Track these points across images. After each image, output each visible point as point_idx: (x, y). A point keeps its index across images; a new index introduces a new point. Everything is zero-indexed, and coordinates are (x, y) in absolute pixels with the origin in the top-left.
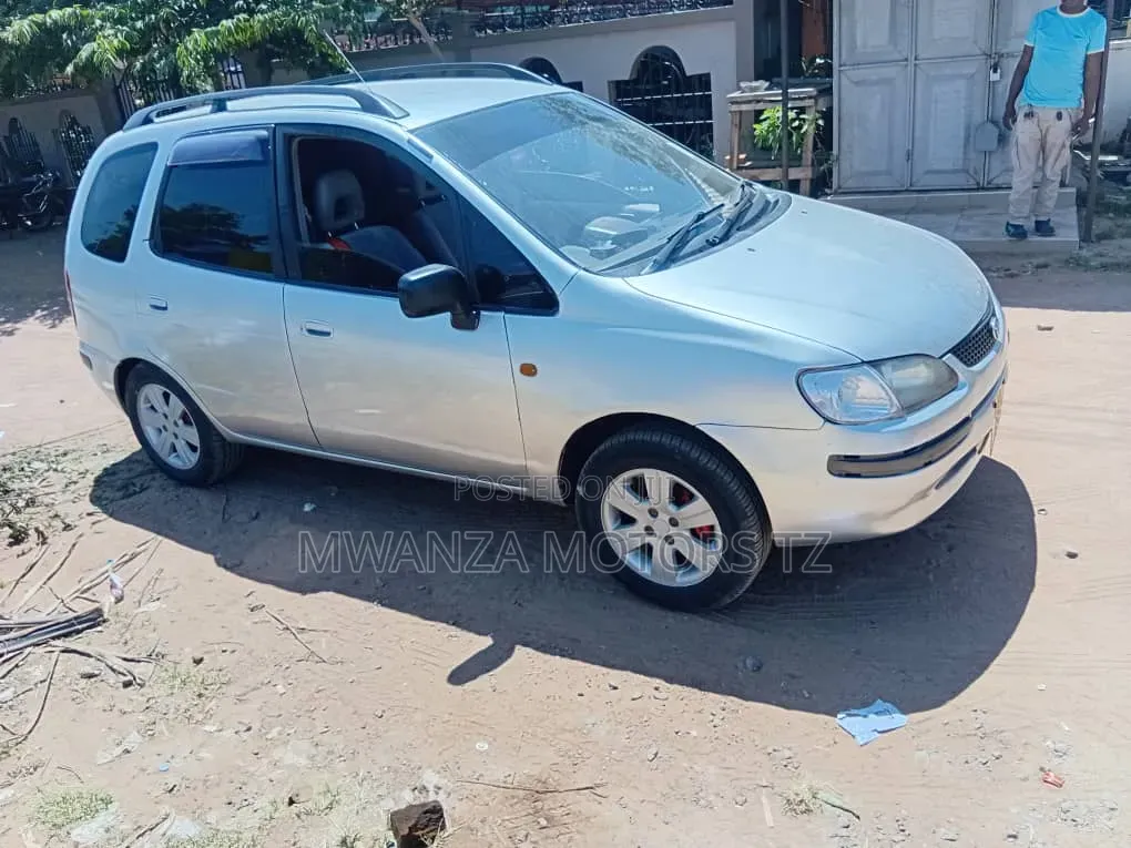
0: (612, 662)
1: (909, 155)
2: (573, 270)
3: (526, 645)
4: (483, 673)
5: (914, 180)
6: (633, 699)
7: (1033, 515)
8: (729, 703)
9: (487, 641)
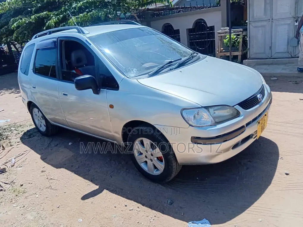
0: (129, 197)
1: (270, 48)
2: (123, 77)
3: (107, 189)
4: (91, 197)
5: (272, 55)
6: (130, 210)
7: (278, 159)
8: (158, 215)
9: (97, 187)
